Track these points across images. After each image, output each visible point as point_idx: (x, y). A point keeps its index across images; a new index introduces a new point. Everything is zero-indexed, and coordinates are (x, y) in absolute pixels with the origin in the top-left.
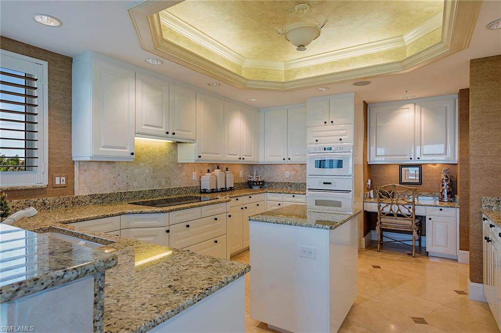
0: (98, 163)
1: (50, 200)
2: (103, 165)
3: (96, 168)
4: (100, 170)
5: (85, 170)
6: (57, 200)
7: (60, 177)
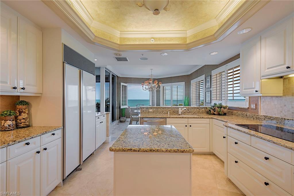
0: (270, 97)
1: (248, 114)
2: (274, 98)
3: (269, 100)
4: (272, 102)
5: (263, 101)
6: (251, 115)
7: (253, 104)
